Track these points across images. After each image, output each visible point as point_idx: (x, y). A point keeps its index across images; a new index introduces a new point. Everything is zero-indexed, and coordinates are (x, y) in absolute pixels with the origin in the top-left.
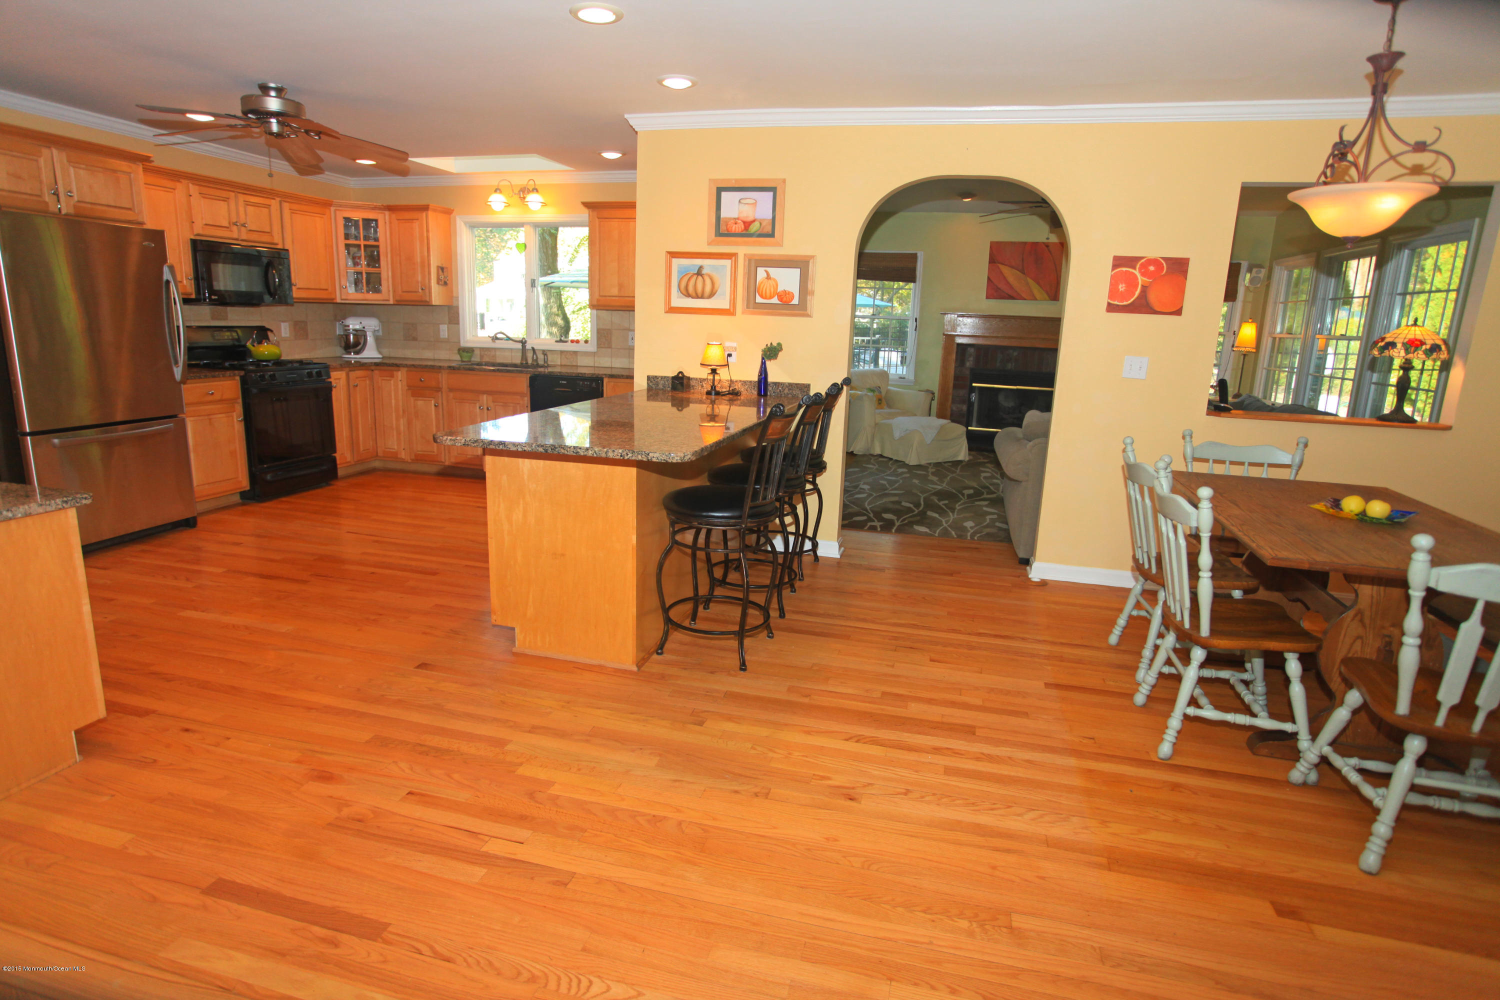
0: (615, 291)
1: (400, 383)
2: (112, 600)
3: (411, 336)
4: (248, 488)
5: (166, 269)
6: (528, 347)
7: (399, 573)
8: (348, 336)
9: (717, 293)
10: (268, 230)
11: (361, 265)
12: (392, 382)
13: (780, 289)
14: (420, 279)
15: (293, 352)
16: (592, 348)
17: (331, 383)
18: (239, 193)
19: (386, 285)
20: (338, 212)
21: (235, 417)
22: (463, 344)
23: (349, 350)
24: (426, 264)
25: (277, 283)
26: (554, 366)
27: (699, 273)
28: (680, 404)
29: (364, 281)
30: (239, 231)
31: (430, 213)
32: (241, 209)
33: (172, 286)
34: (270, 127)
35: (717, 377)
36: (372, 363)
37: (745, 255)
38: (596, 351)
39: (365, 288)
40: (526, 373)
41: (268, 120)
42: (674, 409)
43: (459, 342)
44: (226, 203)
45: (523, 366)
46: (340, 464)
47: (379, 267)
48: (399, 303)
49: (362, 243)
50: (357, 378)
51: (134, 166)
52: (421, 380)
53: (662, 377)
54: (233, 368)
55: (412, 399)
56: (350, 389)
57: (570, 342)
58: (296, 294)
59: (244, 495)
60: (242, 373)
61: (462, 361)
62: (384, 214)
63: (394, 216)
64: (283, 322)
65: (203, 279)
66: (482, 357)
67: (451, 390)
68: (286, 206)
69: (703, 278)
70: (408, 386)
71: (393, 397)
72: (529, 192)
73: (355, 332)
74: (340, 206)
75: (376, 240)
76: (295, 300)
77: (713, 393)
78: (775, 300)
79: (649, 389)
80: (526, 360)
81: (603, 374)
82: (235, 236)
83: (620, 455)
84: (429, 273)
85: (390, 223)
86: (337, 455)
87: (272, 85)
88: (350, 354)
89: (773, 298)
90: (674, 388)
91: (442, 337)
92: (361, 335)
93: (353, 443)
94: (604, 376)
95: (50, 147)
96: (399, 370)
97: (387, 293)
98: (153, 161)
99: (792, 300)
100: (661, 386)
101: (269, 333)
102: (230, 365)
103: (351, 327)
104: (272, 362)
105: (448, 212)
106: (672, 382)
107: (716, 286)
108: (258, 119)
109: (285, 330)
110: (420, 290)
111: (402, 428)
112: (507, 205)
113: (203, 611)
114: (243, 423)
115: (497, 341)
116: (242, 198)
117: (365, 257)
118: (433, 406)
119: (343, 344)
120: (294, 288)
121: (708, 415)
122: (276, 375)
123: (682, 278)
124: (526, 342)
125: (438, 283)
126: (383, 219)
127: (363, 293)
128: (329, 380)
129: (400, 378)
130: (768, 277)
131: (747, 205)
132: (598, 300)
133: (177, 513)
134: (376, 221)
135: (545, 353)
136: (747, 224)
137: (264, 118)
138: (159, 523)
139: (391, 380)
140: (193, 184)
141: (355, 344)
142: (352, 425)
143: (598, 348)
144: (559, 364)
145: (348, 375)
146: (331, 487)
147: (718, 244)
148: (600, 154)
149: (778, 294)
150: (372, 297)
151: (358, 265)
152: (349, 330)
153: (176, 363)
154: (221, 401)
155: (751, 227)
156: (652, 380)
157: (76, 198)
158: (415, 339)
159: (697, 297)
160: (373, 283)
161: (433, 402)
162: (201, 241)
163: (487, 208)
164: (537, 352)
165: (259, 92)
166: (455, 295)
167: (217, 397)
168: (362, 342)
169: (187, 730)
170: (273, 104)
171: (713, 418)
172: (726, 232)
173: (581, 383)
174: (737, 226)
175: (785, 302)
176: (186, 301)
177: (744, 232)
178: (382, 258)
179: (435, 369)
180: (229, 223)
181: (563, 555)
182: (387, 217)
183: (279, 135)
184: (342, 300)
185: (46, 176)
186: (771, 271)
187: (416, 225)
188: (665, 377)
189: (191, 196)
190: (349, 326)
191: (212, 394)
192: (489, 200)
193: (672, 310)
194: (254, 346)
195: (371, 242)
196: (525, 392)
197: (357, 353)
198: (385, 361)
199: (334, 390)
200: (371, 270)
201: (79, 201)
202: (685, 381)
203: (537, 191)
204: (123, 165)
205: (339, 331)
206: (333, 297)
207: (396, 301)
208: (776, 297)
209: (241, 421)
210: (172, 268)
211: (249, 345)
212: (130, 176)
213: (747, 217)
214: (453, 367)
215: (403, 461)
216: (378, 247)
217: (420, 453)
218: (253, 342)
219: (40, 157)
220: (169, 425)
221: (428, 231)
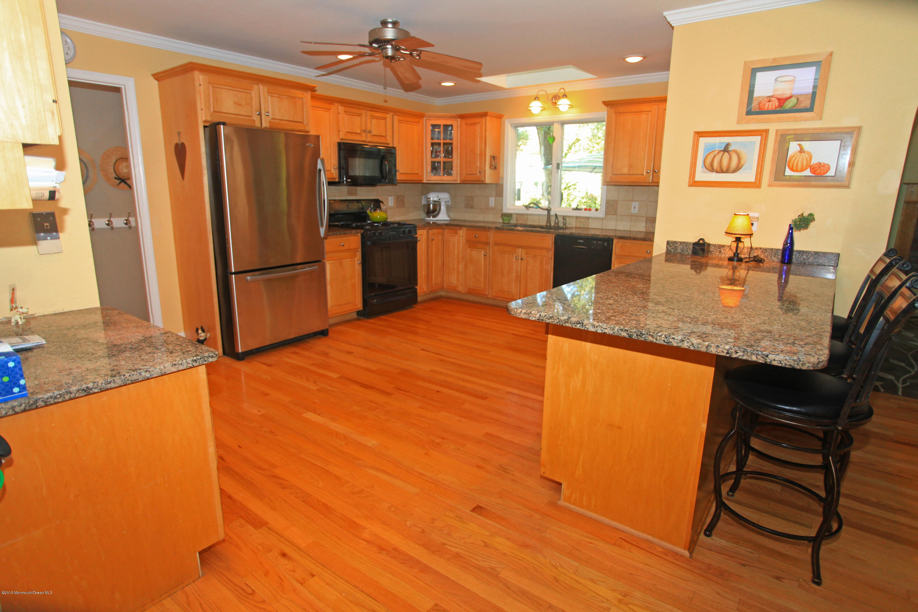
0: (625, 170)
1: (461, 238)
2: (267, 395)
3: (470, 205)
4: (362, 309)
5: (319, 161)
6: (552, 213)
7: (457, 394)
8: (429, 205)
9: (743, 167)
10: (384, 134)
11: (440, 156)
12: (456, 237)
13: (814, 161)
14: (478, 165)
15: (395, 217)
16: (601, 214)
17: (417, 238)
18: (368, 110)
19: (456, 171)
20: (428, 121)
21: (356, 261)
22: (505, 211)
23: (429, 215)
24: (483, 155)
25: (387, 170)
26: (571, 228)
27: (726, 149)
28: (698, 267)
29: (442, 167)
30: (366, 136)
31: (488, 118)
32: (369, 121)
33: (322, 173)
34: (386, 52)
35: (741, 245)
36: (443, 224)
37: (777, 131)
38: (604, 217)
39: (442, 172)
40: (552, 234)
41: (386, 47)
42: (693, 272)
43: (502, 210)
44: (360, 117)
45: (547, 228)
46: (420, 293)
47: (452, 158)
48: (464, 182)
49: (442, 142)
50: (433, 234)
51: (305, 94)
52: (476, 237)
53: (681, 243)
54: (357, 228)
55: (469, 250)
56: (429, 240)
57: (583, 210)
58: (399, 177)
59: (359, 313)
60: (362, 231)
61: (504, 223)
62: (457, 120)
63: (464, 122)
64: (390, 196)
65: (343, 168)
66: (517, 220)
67: (496, 244)
68: (396, 118)
69: (729, 154)
70: (467, 240)
71: (456, 248)
72: (559, 98)
73: (433, 203)
74: (430, 117)
75: (451, 139)
76: (398, 182)
77: (736, 259)
78: (808, 173)
79: (668, 252)
80: (550, 223)
81: (613, 236)
82: (364, 139)
83: (726, 351)
84: (485, 161)
85: (461, 127)
86: (418, 287)
87: (390, 20)
88: (430, 217)
89: (804, 170)
90: (695, 253)
91: (490, 205)
92: (437, 204)
93: (429, 277)
94: (614, 237)
95: (258, 84)
96: (461, 229)
97: (456, 176)
98: (316, 90)
99: (827, 172)
100: (679, 250)
101: (382, 205)
102: (356, 225)
103: (431, 199)
104: (381, 223)
105: (500, 117)
106: (693, 248)
107: (742, 162)
108: (379, 47)
109: (390, 202)
110: (478, 173)
111: (461, 269)
112: (543, 108)
113: (319, 415)
114: (361, 265)
115: (530, 209)
116: (369, 113)
117: (443, 151)
118: (483, 256)
119: (426, 210)
120: (398, 173)
121: (728, 279)
122: (383, 233)
123: (709, 154)
124: (550, 210)
125: (490, 168)
126: (456, 123)
127: (441, 176)
128: (416, 236)
129: (461, 235)
130: (802, 151)
131: (783, 83)
132: (611, 178)
133: (317, 326)
134: (452, 126)
135: (564, 218)
136: (782, 101)
137: (383, 45)
138: (306, 333)
139: (455, 236)
140: (341, 106)
141: (433, 211)
142: (429, 265)
143: (606, 214)
144: (574, 226)
145: (428, 232)
146: (413, 309)
147: (748, 122)
148: (624, 59)
149: (811, 166)
150: (446, 179)
151: (438, 157)
152: (430, 201)
153: (322, 225)
154: (348, 250)
155: (787, 103)
156: (671, 244)
157: (271, 117)
158: (472, 207)
159: (722, 171)
160: (448, 169)
161: (483, 252)
162: (344, 143)
163: (529, 113)
164: (558, 217)
165: (380, 26)
166: (501, 176)
167: (346, 247)
168: (438, 209)
169: (284, 555)
170: (390, 33)
171: (732, 281)
172: (758, 110)
173: (595, 242)
174: (770, 103)
175: (819, 174)
176: (330, 183)
177: (778, 109)
178: (454, 152)
179: (485, 229)
180: (361, 131)
181: (619, 428)
182: (459, 123)
183: (392, 58)
184: (427, 181)
185: (255, 103)
186: (806, 145)
187: (478, 127)
188: (684, 242)
189: (339, 113)
190: (430, 199)
191: (343, 245)
192: (530, 106)
193: (694, 183)
194: (371, 212)
195: (448, 141)
196: (551, 247)
197: (434, 217)
198: (452, 223)
199: (418, 242)
200: (446, 160)
201: (273, 119)
202: (706, 247)
203: (566, 97)
204: (298, 93)
205: (424, 202)
206: (422, 179)
207: (462, 181)
208: (809, 169)
209: (360, 264)
210: (322, 161)
211: (368, 212)
212: (303, 101)
213: (783, 94)
214: (499, 228)
215: (460, 292)
216: (451, 144)
217: (472, 288)
218: (371, 209)
219: (252, 91)
220: (315, 267)
221: (486, 131)
